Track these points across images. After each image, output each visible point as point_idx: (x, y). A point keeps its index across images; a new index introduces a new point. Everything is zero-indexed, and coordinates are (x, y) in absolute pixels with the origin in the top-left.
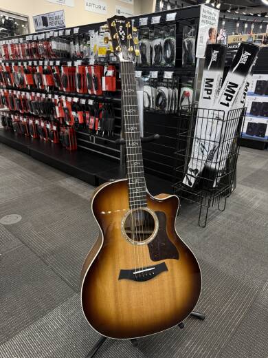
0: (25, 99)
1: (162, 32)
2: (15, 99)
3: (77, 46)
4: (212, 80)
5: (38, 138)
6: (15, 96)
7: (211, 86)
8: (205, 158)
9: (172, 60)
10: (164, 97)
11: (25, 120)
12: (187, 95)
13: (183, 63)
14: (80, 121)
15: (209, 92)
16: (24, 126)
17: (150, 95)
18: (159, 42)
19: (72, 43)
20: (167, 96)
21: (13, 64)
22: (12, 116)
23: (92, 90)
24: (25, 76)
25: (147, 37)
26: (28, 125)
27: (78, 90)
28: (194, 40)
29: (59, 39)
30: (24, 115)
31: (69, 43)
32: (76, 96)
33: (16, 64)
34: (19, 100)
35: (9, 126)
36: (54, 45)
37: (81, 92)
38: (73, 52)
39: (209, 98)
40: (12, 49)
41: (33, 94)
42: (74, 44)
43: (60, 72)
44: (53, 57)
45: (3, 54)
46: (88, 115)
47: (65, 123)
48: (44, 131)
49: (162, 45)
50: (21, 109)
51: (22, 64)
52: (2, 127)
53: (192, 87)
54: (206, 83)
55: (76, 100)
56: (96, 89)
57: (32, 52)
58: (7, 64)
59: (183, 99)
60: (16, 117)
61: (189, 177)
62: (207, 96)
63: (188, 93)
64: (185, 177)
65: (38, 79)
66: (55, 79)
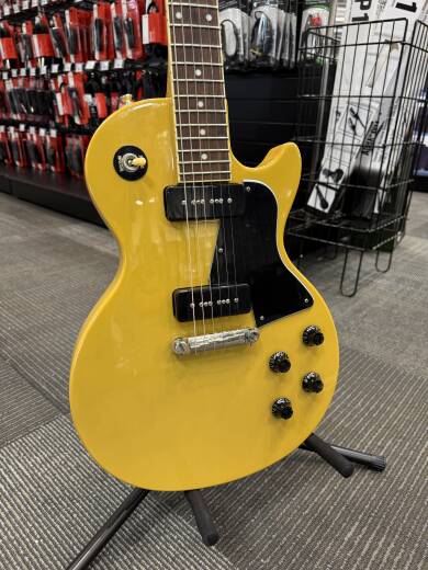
8: (359, 141)
12: (316, 20)
15: (366, 3)
17: (239, 26)
23: (124, 51)
27: (97, 54)
37: (104, 57)
39: (366, 17)
41: (15, 73)
43: (64, 23)
46: (114, 102)
47: (73, 123)
53: (328, 4)
55: (90, 65)
56: (131, 46)
61: (323, 189)
62: (361, 13)
63: (318, 18)
64: (315, 191)
65: (25, 48)
66: (54, 40)
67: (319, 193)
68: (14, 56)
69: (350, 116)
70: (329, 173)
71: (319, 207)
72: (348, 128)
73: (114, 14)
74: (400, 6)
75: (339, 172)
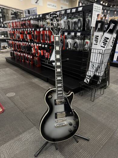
0: (20, 45)
1: (77, 16)
2: (16, 45)
3: (41, 22)
4: (98, 36)
5: (25, 62)
6: (16, 44)
7: (98, 39)
8: (94, 71)
9: (81, 28)
10: (77, 44)
11: (20, 53)
12: (87, 43)
13: (86, 29)
14: (42, 54)
15: (97, 41)
16: (19, 56)
17: (71, 43)
18: (76, 20)
19: (39, 21)
20: (78, 44)
21: (15, 30)
22: (14, 52)
23: (47, 41)
24: (20, 35)
25: (70, 18)
26: (21, 55)
27: (41, 41)
28: (90, 19)
29: (34, 19)
30: (19, 52)
31: (38, 21)
32: (40, 44)
33: (17, 30)
34: (17, 45)
35: (13, 56)
36: (32, 22)
37: (43, 42)
38: (40, 25)
39: (97, 44)
40: (15, 24)
41: (23, 42)
42: (40, 21)
43: (34, 33)
44: (32, 27)
45: (12, 26)
46: (45, 52)
47: (36, 55)
48: (27, 59)
49: (77, 21)
50: (18, 49)
51: (19, 30)
52: (11, 57)
53: (90, 39)
54: (95, 37)
55: (40, 45)
56: (49, 41)
57: (23, 25)
58: (13, 30)
59: (85, 45)
60: (16, 52)
61: (87, 79)
62: (96, 43)
63: (88, 42)
64: (85, 79)
65: (25, 37)
66: (32, 36)
67: (86, 79)
68: (23, 38)
69: (92, 65)
70: (88, 76)
71: (86, 82)
72: (92, 68)
73: (45, 33)
74: (101, 46)
75: (90, 76)
